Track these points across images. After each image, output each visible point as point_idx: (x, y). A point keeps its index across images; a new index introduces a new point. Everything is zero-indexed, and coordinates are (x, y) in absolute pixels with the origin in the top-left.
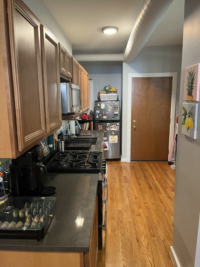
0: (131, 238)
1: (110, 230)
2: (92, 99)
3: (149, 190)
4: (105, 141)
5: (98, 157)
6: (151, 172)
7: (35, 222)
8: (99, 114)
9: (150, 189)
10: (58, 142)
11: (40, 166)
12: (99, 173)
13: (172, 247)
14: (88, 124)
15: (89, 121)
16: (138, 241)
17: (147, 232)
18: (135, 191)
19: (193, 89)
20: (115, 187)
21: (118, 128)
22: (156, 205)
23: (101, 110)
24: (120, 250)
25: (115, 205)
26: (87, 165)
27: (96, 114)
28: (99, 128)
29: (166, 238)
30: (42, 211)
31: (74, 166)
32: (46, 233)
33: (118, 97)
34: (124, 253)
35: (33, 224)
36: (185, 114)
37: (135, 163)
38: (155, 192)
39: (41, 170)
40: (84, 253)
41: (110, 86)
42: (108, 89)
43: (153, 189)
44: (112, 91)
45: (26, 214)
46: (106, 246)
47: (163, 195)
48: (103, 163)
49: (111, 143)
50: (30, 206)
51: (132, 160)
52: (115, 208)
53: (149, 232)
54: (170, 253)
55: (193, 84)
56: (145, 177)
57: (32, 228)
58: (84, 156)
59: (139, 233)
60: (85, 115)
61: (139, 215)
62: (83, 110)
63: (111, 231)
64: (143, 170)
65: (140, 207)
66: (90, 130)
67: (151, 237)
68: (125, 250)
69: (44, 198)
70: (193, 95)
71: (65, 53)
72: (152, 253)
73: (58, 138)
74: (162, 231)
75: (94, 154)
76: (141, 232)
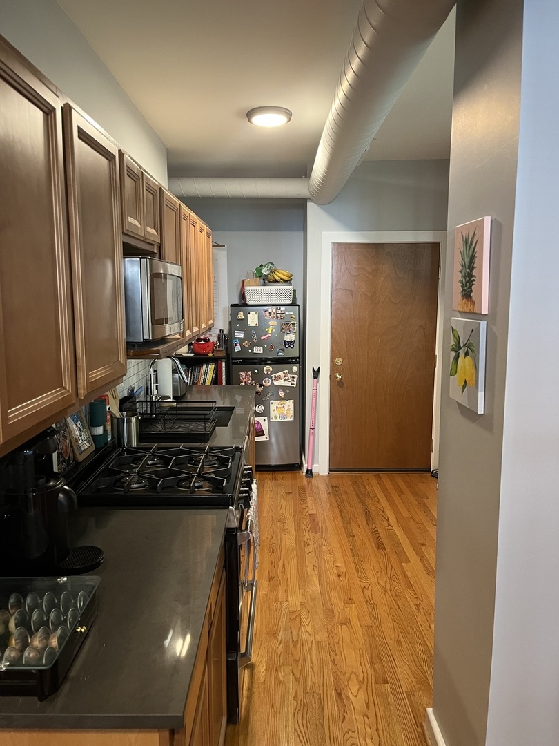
0: (321, 689)
1: (264, 668)
2: (224, 299)
3: (376, 551)
4: (257, 415)
5: (230, 461)
6: (384, 502)
7: (35, 649)
8: (242, 341)
9: (378, 548)
10: (120, 421)
11: (59, 488)
12: (230, 507)
13: (430, 710)
14: (212, 367)
15: (216, 360)
16: (339, 695)
17: (365, 671)
18: (339, 556)
19: (474, 283)
20: (283, 544)
21: (295, 379)
22: (393, 593)
23: (248, 331)
24: (290, 724)
25: (282, 596)
26: (196, 484)
27: (234, 341)
28: (244, 379)
29: (417, 686)
30: (58, 617)
31: (159, 489)
32: (66, 678)
33: (294, 295)
34: (300, 731)
35: (29, 654)
36: (457, 348)
37: (342, 477)
38: (393, 559)
39: (61, 499)
40: (172, 732)
41: (273, 265)
42: (266, 274)
43: (388, 550)
44: (277, 278)
45: (12, 624)
46: (251, 713)
47: (414, 566)
48: (243, 479)
49: (274, 420)
50: (25, 602)
51: (334, 467)
52: (281, 604)
53: (373, 672)
54: (425, 728)
55: (473, 268)
56: (368, 515)
57: (24, 665)
58: (191, 459)
59: (344, 675)
60: (202, 342)
61: (346, 622)
62: (196, 329)
63: (266, 670)
64: (362, 496)
65: (349, 601)
66: (217, 384)
67: (376, 683)
68: (305, 722)
69: (65, 579)
70: (473, 298)
71: (140, 176)
72: (377, 730)
73: (121, 410)
74: (406, 668)
75: (219, 454)
76: (350, 670)
